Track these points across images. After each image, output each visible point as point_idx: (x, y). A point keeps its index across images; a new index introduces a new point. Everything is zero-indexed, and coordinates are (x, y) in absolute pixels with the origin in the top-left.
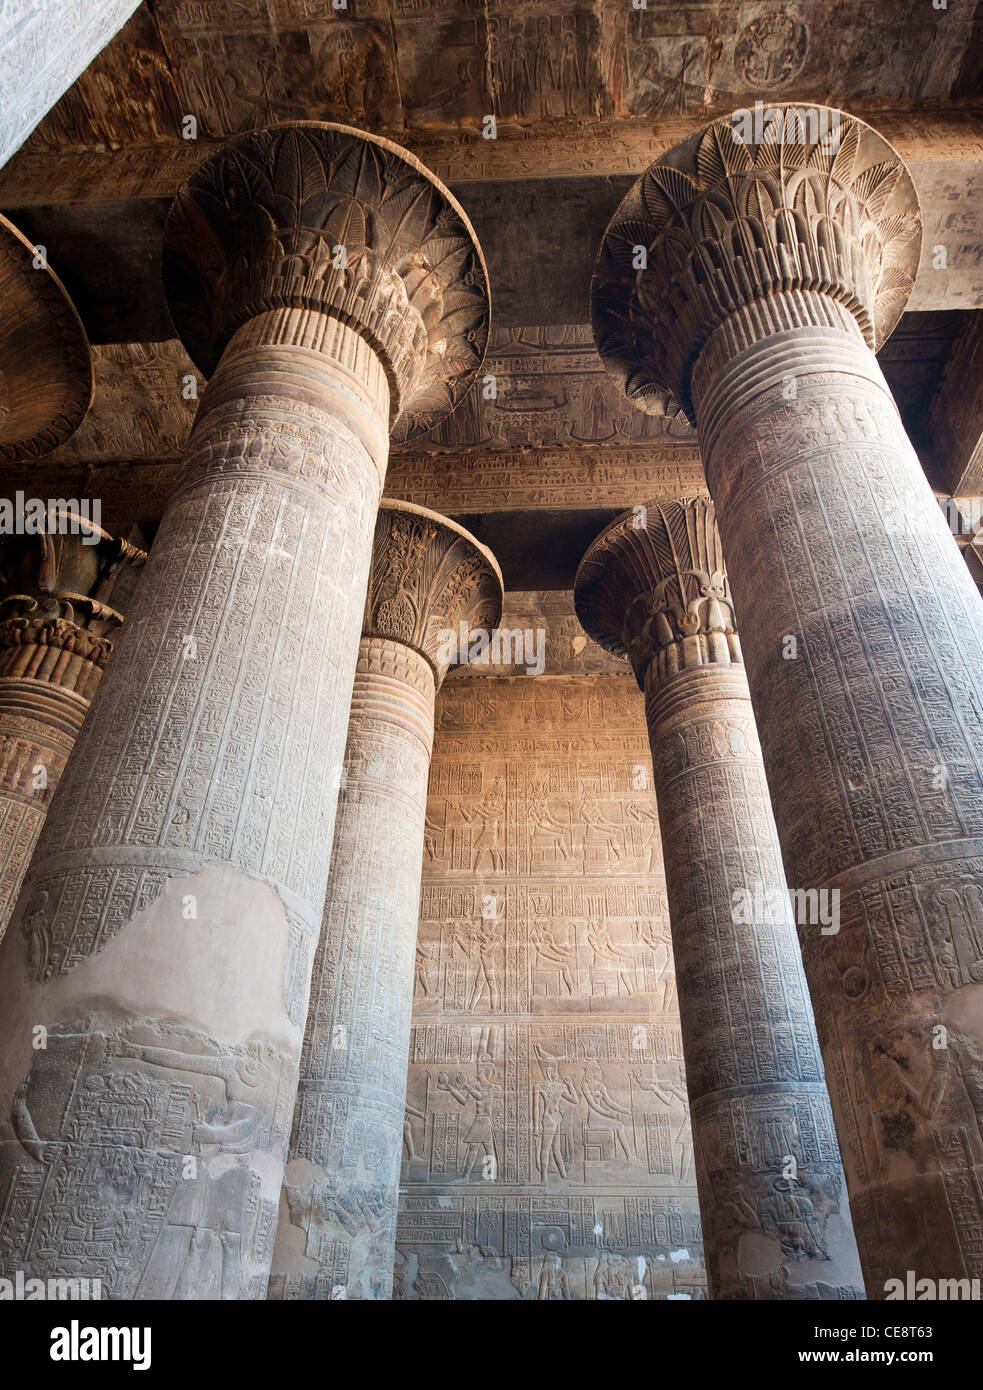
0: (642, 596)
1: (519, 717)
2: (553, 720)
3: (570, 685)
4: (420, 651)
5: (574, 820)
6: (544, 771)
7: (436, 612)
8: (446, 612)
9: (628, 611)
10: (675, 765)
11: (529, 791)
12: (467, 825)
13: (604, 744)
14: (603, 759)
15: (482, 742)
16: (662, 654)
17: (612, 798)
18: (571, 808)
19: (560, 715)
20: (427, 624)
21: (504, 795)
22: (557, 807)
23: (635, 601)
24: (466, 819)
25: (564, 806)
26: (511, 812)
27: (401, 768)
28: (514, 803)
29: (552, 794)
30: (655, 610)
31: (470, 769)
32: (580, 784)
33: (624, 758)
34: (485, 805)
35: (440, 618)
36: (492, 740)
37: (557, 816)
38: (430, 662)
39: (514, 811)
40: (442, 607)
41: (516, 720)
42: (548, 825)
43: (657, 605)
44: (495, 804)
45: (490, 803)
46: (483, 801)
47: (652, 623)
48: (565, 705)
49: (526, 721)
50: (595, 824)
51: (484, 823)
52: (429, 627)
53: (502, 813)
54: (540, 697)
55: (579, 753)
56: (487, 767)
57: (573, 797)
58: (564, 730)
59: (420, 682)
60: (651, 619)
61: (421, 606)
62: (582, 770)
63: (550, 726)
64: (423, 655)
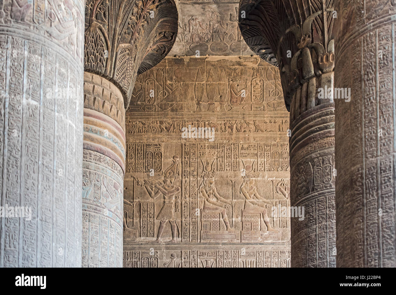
0: (293, 28)
1: (192, 99)
2: (221, 102)
3: (237, 67)
4: (112, 80)
5: (234, 196)
6: (213, 151)
7: (123, 40)
8: (131, 39)
9: (281, 39)
10: (304, 188)
11: (200, 170)
12: (150, 200)
13: (263, 126)
14: (261, 140)
15: (161, 123)
16: (305, 85)
17: (266, 177)
18: (233, 186)
19: (227, 97)
20: (117, 53)
21: (180, 172)
22: (222, 184)
23: (288, 31)
24: (150, 194)
25: (227, 184)
26: (185, 189)
27: (105, 189)
28: (188, 180)
29: (218, 172)
30: (302, 44)
31: (152, 149)
32: (241, 164)
33: (278, 140)
34: (165, 182)
35: (127, 45)
36: (170, 121)
37: (222, 192)
38: (120, 88)
39: (188, 187)
40: (129, 34)
41: (190, 102)
42: (214, 200)
43: (304, 40)
44: (173, 181)
45: (169, 180)
46: (163, 178)
47: (299, 56)
48: (231, 87)
49: (198, 104)
50: (252, 200)
51: (164, 198)
52: (119, 56)
53: (178, 190)
54: (210, 79)
55: (241, 135)
56: (166, 147)
57: (235, 176)
58: (230, 112)
59: (114, 110)
60: (299, 52)
61: (111, 37)
62: (243, 151)
63: (218, 109)
64: (115, 83)
